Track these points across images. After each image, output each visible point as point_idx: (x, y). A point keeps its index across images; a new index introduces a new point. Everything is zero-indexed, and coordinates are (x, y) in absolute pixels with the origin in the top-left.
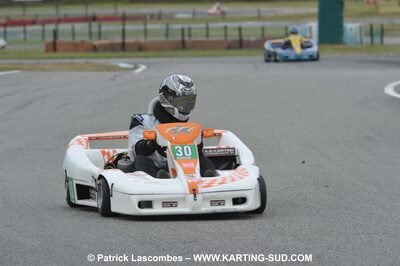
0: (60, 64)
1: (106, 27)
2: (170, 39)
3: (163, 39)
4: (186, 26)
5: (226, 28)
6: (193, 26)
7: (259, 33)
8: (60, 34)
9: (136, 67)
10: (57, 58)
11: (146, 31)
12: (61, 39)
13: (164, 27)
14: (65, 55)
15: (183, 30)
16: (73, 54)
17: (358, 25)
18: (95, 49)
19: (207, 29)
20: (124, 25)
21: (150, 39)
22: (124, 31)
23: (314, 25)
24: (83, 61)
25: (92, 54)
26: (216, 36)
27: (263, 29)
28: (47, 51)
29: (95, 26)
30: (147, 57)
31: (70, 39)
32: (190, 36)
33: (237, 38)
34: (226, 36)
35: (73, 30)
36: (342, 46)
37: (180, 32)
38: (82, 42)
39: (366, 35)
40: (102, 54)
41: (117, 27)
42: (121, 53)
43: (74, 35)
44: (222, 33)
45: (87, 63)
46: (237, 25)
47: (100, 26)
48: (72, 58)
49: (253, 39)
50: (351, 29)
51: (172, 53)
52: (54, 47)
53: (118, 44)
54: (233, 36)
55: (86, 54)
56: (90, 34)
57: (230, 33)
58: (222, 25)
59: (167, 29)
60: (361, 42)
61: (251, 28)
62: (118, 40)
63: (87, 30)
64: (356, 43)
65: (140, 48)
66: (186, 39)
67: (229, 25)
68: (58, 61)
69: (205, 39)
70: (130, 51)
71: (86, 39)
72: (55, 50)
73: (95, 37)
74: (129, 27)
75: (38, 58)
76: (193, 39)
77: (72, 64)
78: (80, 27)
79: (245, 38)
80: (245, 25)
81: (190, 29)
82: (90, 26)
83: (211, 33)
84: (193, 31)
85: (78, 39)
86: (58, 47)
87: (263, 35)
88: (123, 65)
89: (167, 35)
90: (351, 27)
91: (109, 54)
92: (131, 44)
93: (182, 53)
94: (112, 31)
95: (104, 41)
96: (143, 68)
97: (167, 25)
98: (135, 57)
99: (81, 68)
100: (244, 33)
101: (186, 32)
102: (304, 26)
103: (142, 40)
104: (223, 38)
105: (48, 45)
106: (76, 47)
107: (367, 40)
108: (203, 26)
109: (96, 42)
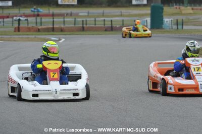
0: (22, 38)
1: (44, 19)
2: (76, 26)
3: (73, 26)
4: (84, 19)
5: (104, 20)
6: (88, 19)
7: (121, 23)
9: (60, 40)
11: (64, 21)
12: (21, 25)
13: (74, 20)
14: (24, 33)
15: (83, 21)
16: (28, 33)
17: (171, 19)
18: (39, 30)
19: (95, 21)
20: (53, 18)
21: (66, 25)
22: (53, 21)
23: (149, 19)
24: (34, 36)
25: (38, 33)
26: (100, 24)
27: (123, 21)
28: (15, 31)
29: (39, 19)
30: (65, 35)
31: (26, 25)
32: (86, 25)
33: (110, 26)
34: (104, 25)
35: (28, 21)
36: (163, 30)
38: (33, 27)
39: (174, 25)
40: (44, 33)
41: (50, 19)
42: (52, 33)
43: (28, 23)
44: (103, 23)
45: (35, 37)
46: (110, 19)
47: (41, 19)
48: (28, 35)
49: (117, 26)
50: (167, 22)
51: (77, 33)
52: (18, 29)
53: (51, 28)
54: (108, 24)
55: (35, 33)
56: (36, 23)
57: (106, 23)
58: (103, 19)
59: (75, 21)
60: (172, 28)
61: (117, 21)
62: (51, 26)
63: (35, 21)
64: (170, 29)
65: (62, 30)
66: (85, 26)
67: (106, 19)
68: (21, 36)
69: (94, 26)
70: (56, 31)
71: (34, 25)
72: (19, 31)
73: (38, 25)
74: (56, 20)
75: (11, 35)
76: (87, 26)
77: (28, 38)
78: (30, 19)
79: (114, 26)
80: (113, 19)
81: (86, 21)
82: (36, 19)
83: (97, 23)
84: (88, 22)
85: (30, 25)
86: (20, 29)
87: (123, 24)
88: (53, 39)
89: (75, 24)
90: (167, 20)
91: (47, 33)
92: (57, 28)
93: (82, 33)
94: (47, 22)
95: (43, 27)
96: (63, 40)
97: (75, 19)
98: (59, 35)
99: (32, 40)
100: (113, 23)
101: (85, 22)
102: (143, 20)
103: (62, 26)
104: (103, 26)
105: (15, 29)
106: (29, 30)
107: (175, 27)
108: (93, 19)
109: (40, 27)
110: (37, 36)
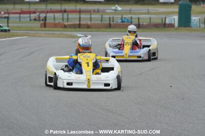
0: (48, 34)
1: (71, 16)
2: (103, 22)
3: (100, 22)
4: (111, 16)
5: (131, 18)
6: (115, 16)
7: (148, 21)
8: (47, 18)
9: (86, 36)
10: (46, 31)
11: (91, 18)
12: (48, 21)
13: (100, 16)
14: (50, 29)
15: (110, 18)
16: (54, 29)
17: (198, 18)
18: (65, 26)
20: (80, 15)
21: (93, 22)
22: (80, 18)
23: (176, 18)
24: (60, 32)
25: (65, 29)
27: (150, 18)
28: (41, 27)
29: (65, 15)
30: (91, 31)
31: (53, 21)
32: (113, 21)
33: (137, 23)
34: (132, 22)
35: (54, 17)
36: (190, 29)
37: (108, 19)
38: (59, 23)
39: (202, 23)
40: (69, 30)
41: (76, 16)
42: (78, 29)
43: (54, 19)
46: (137, 16)
47: (68, 15)
48: (54, 31)
49: (145, 24)
51: (104, 30)
53: (77, 24)
54: (135, 22)
55: (61, 29)
56: (63, 19)
57: (133, 20)
58: (130, 16)
59: (102, 18)
60: (200, 27)
61: (145, 19)
62: (77, 22)
63: (62, 17)
64: (197, 27)
65: (88, 27)
66: (111, 23)
67: (133, 16)
69: (120, 23)
70: (83, 28)
71: (61, 21)
72: (45, 27)
73: (65, 21)
74: (82, 16)
75: (36, 31)
76: (114, 23)
77: (54, 34)
78: (57, 15)
79: (141, 23)
80: (141, 16)
81: (113, 18)
82: (63, 15)
84: (115, 19)
85: (57, 21)
86: (46, 25)
87: (150, 22)
88: (79, 35)
89: (102, 21)
90: (195, 19)
91: (72, 29)
92: (83, 24)
93: (109, 30)
94: (74, 18)
95: (69, 23)
96: (89, 36)
97: (102, 15)
98: (86, 31)
99: (58, 36)
100: (140, 20)
101: (111, 19)
102: (171, 18)
103: (89, 22)
104: (130, 23)
105: (41, 24)
106: (56, 25)
107: (202, 26)
108: (121, 16)
109: (66, 23)
110: (63, 32)
